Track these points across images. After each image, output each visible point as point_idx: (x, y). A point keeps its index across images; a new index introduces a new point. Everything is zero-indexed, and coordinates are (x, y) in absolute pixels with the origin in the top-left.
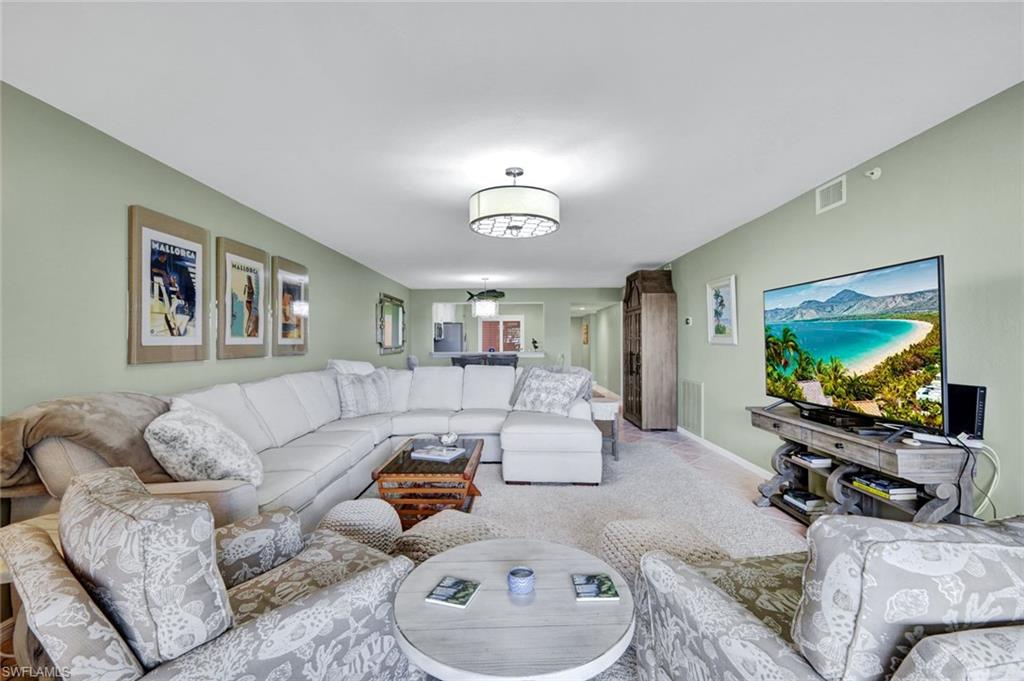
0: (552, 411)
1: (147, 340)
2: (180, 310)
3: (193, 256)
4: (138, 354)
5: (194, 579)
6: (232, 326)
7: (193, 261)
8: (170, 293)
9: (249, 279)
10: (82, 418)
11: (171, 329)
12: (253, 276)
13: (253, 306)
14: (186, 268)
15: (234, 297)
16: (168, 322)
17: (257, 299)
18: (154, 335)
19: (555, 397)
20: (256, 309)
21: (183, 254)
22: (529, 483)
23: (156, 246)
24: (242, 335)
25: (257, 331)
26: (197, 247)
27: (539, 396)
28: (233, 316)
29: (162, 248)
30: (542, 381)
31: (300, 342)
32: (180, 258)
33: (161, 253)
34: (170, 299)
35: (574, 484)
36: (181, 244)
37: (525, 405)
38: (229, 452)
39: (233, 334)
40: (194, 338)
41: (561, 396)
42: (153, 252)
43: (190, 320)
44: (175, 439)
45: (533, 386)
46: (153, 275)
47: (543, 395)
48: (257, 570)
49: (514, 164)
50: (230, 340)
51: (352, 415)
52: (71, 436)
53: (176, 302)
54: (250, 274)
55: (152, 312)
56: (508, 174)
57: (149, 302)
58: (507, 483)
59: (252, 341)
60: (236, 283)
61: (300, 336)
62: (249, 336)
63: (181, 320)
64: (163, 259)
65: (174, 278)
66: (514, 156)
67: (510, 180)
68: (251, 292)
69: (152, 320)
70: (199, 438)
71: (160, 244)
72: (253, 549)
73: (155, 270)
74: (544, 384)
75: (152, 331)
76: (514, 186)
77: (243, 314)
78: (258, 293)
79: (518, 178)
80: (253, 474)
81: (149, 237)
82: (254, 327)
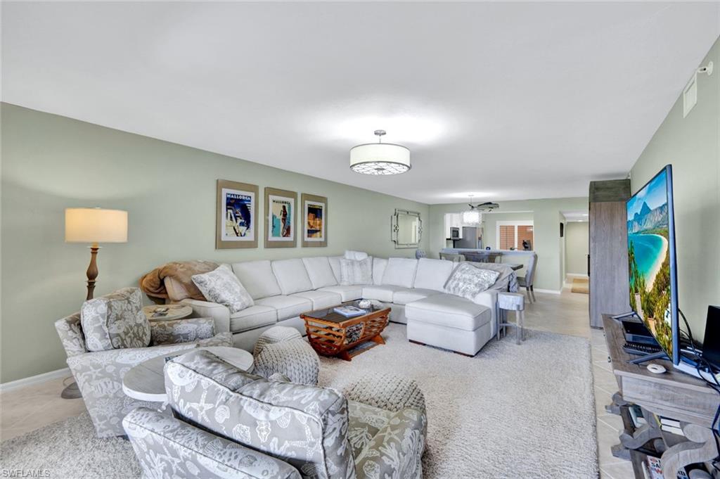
0: (465, 296)
1: (224, 238)
2: (242, 224)
3: (249, 199)
4: (220, 245)
5: (97, 325)
6: (272, 231)
7: (250, 201)
8: (236, 217)
9: (284, 207)
10: (176, 270)
11: (237, 234)
12: (286, 205)
13: (287, 221)
14: (245, 205)
15: (274, 217)
16: (235, 230)
17: (290, 218)
18: (228, 235)
19: (468, 286)
20: (289, 223)
21: (244, 198)
22: (424, 345)
23: (229, 196)
25: (289, 233)
26: (252, 195)
27: (458, 284)
28: (274, 226)
29: (232, 197)
30: (464, 273)
31: (323, 239)
32: (242, 200)
33: (232, 199)
34: (236, 220)
35: (455, 352)
36: (242, 194)
37: (450, 290)
38: (227, 292)
39: (273, 235)
40: (250, 236)
41: (472, 286)
42: (227, 199)
43: (247, 229)
44: (202, 282)
45: (457, 277)
46: (227, 209)
47: (461, 284)
48: (186, 340)
49: (379, 128)
50: (271, 238)
51: (345, 284)
52: (171, 276)
53: (239, 221)
54: (284, 204)
55: (227, 226)
56: (376, 134)
57: (225, 221)
58: (410, 341)
59: (286, 239)
60: (276, 210)
61: (321, 237)
62: (284, 236)
63: (242, 230)
64: (232, 201)
65: (238, 210)
66: (379, 122)
67: (377, 139)
68: (285, 214)
69: (227, 229)
70: (213, 284)
71: (231, 195)
72: (186, 331)
73: (229, 207)
74: (464, 276)
75: (227, 234)
76: (380, 144)
77: (280, 225)
78: (290, 215)
79: (382, 136)
80: (236, 303)
81: (225, 192)
82: (287, 232)
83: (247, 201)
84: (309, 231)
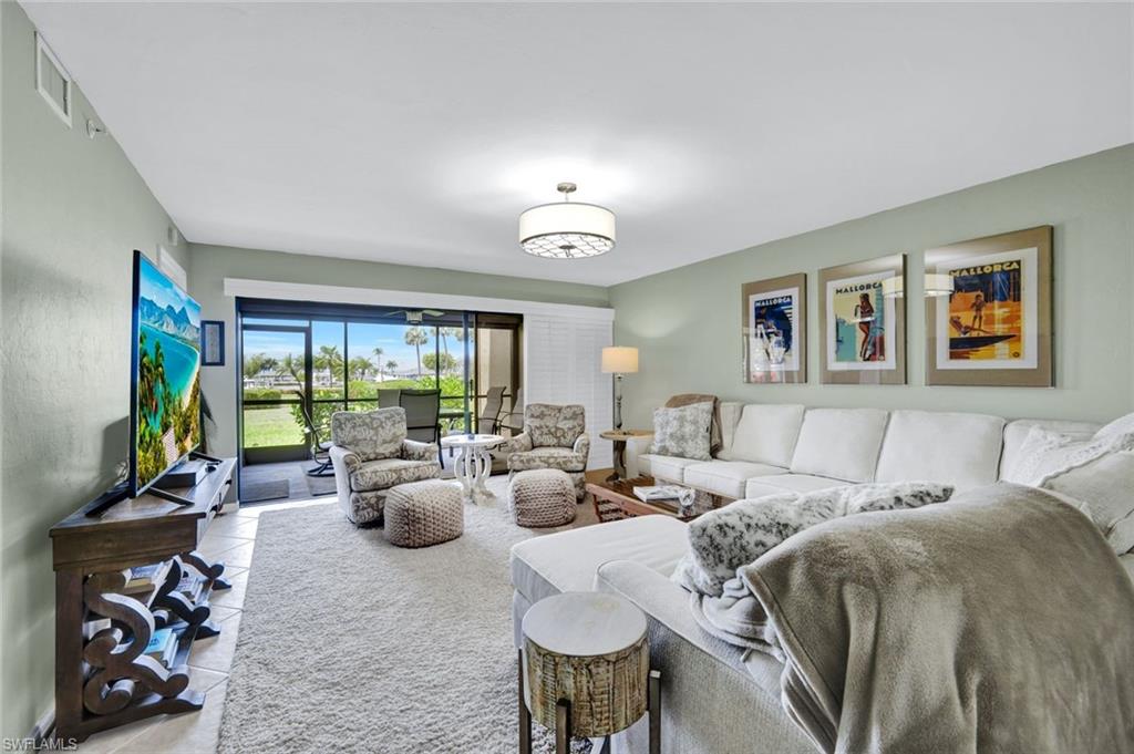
2: (778, 345)
3: (788, 300)
6: (837, 351)
7: (790, 303)
8: (768, 334)
9: (865, 297)
11: (770, 359)
12: (871, 292)
13: (871, 327)
14: (782, 311)
15: (839, 324)
16: (768, 354)
17: (881, 316)
20: (879, 328)
21: (780, 301)
23: (759, 304)
24: (854, 360)
25: (882, 352)
26: (795, 292)
28: (839, 341)
29: (764, 304)
32: (778, 305)
33: (762, 308)
34: (769, 338)
36: (779, 296)
39: (839, 359)
42: (756, 309)
43: (786, 351)
46: (757, 324)
50: (835, 366)
53: (775, 339)
54: (865, 291)
59: (871, 366)
62: (868, 360)
63: (779, 352)
64: (763, 311)
65: (771, 323)
68: (865, 313)
71: (761, 302)
73: (758, 321)
77: (855, 337)
81: (754, 300)
82: (875, 349)
83: (783, 304)
84: (954, 343)
